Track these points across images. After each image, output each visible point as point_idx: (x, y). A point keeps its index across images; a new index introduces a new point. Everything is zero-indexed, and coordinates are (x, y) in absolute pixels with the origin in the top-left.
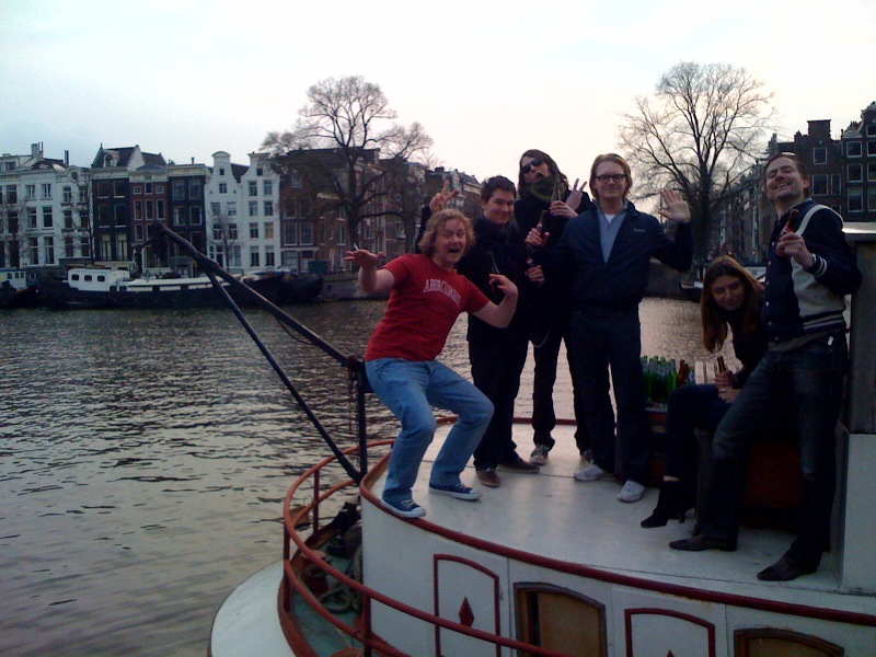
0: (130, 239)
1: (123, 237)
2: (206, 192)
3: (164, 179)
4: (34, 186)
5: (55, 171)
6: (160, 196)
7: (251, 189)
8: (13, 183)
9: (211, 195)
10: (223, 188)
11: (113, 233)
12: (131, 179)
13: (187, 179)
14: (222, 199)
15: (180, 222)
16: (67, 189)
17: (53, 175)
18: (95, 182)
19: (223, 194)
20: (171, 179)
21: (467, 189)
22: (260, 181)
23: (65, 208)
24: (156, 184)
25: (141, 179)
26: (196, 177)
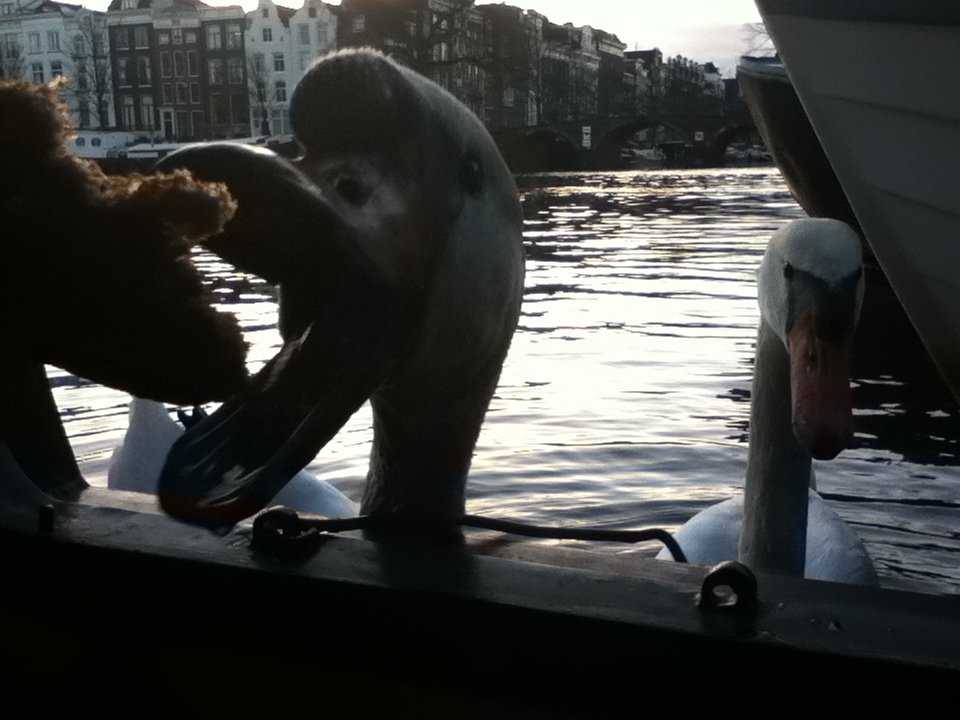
0: (157, 104)
1: (147, 100)
2: (247, 40)
3: (194, 23)
4: (38, 35)
5: (64, 16)
6: (191, 46)
7: (302, 34)
8: (15, 31)
9: (254, 44)
10: (267, 35)
11: (136, 94)
12: (157, 24)
13: (223, 24)
14: (268, 50)
15: (217, 80)
16: (78, 38)
17: (60, 20)
18: (113, 29)
19: (268, 42)
20: (205, 24)
21: (604, 48)
22: (312, 22)
23: (77, 63)
24: (186, 30)
25: (167, 23)
26: (236, 21)
